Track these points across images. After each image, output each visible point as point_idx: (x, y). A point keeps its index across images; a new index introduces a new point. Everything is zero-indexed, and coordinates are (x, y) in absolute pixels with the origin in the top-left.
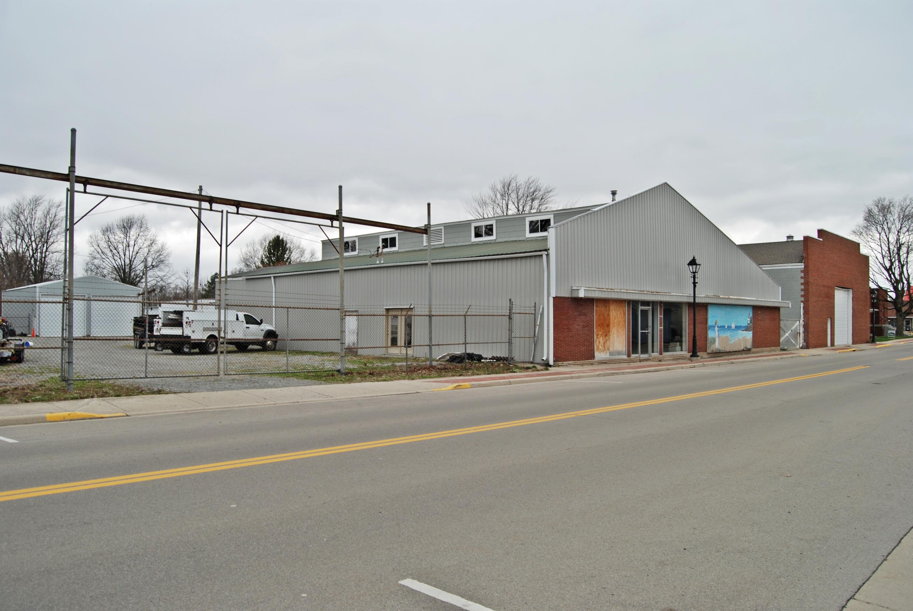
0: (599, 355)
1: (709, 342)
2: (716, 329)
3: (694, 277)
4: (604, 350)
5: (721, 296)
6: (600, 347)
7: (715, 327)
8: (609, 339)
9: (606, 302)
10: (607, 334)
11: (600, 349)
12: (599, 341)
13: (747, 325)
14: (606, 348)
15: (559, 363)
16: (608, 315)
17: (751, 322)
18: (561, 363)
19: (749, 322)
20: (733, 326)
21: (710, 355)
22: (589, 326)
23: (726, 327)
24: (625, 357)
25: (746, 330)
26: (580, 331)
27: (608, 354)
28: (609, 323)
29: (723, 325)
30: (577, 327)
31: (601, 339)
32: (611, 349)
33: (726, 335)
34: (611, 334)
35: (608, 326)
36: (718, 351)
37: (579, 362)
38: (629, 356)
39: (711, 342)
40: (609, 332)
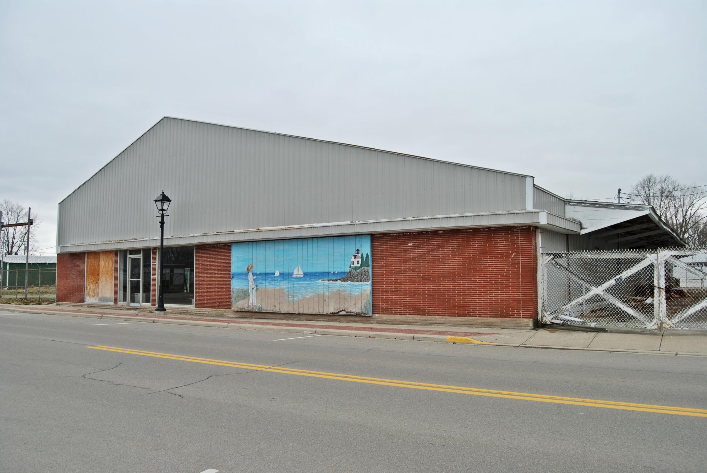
0: (89, 300)
1: (234, 296)
2: (251, 277)
3: (163, 216)
4: (94, 296)
5: (235, 231)
6: (91, 293)
7: (248, 274)
8: (98, 286)
9: (96, 254)
10: (97, 282)
11: (91, 295)
12: (89, 288)
13: (348, 270)
14: (96, 294)
15: (60, 302)
16: (99, 265)
17: (364, 263)
18: (61, 302)
19: (356, 265)
20: (298, 272)
21: (240, 314)
22: (81, 275)
23: (277, 274)
24: (112, 304)
25: (344, 280)
26: (74, 279)
27: (97, 300)
28: (99, 272)
29: (268, 271)
30: (72, 276)
31: (92, 285)
32: (100, 295)
33: (277, 288)
34: (100, 281)
35: (98, 274)
36: (257, 311)
37: (73, 304)
38: (116, 303)
39: (237, 296)
40: (99, 280)
